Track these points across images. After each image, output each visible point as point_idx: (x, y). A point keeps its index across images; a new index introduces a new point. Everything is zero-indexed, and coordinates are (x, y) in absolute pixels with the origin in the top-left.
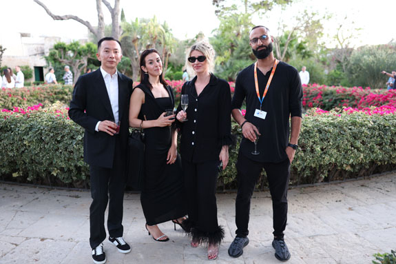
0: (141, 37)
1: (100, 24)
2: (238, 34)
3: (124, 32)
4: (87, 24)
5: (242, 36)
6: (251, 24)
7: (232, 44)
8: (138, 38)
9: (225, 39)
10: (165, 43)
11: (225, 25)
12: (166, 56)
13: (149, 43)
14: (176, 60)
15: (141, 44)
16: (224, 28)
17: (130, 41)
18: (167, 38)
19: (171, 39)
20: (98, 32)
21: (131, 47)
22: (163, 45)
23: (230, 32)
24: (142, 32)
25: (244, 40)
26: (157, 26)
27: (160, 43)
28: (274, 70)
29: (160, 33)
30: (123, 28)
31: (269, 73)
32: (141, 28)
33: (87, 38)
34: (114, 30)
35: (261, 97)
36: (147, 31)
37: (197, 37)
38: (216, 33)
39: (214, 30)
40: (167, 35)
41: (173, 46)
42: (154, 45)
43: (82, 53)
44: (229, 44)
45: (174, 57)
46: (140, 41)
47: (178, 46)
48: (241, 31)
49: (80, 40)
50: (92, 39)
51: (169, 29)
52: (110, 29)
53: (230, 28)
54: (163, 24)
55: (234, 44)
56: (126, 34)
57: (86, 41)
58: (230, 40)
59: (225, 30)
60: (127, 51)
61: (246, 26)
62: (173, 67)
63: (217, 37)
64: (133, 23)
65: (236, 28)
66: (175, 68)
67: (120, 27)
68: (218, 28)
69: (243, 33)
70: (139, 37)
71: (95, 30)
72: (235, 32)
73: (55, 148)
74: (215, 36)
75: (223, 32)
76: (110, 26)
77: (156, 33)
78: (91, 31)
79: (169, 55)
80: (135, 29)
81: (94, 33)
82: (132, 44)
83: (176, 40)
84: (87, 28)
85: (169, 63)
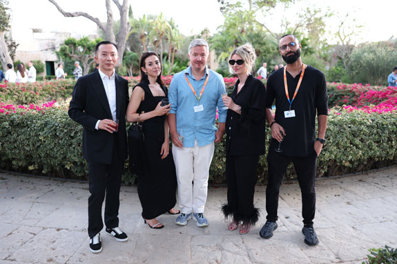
0: (148, 33)
1: (109, 21)
2: (243, 31)
3: (132, 28)
4: (96, 21)
5: (246, 33)
6: (255, 21)
7: (236, 40)
8: (145, 35)
9: (229, 36)
10: (172, 39)
11: (230, 22)
12: (172, 52)
13: (156, 39)
14: (182, 56)
15: (149, 40)
16: (228, 25)
17: (138, 37)
18: (173, 35)
19: (177, 36)
20: (107, 29)
21: (139, 42)
22: (169, 41)
23: (234, 29)
24: (149, 28)
25: (248, 36)
26: (164, 23)
27: (167, 39)
28: (302, 74)
29: (166, 30)
30: (131, 25)
31: (298, 76)
32: (149, 24)
33: (96, 34)
34: (122, 26)
35: (291, 99)
36: (154, 28)
37: (202, 33)
38: (221, 30)
39: (219, 27)
40: (173, 31)
41: (179, 42)
42: (161, 41)
43: (92, 48)
44: (233, 40)
45: (180, 52)
46: (147, 37)
47: (184, 42)
48: (245, 28)
49: (89, 36)
50: (101, 35)
51: (175, 25)
52: (119, 25)
53: (235, 25)
54: (169, 20)
55: (239, 40)
56: (134, 31)
57: (95, 37)
58: (235, 37)
59: (230, 27)
60: (135, 46)
61: (250, 23)
62: (179, 62)
63: (222, 34)
64: (140, 19)
65: (240, 25)
66: (181, 63)
67: (128, 24)
68: (223, 24)
69: (248, 30)
70: (146, 33)
71: (104, 27)
72: (239, 28)
73: (69, 143)
74: (220, 32)
75: (228, 29)
76: (118, 22)
77: (163, 30)
78: (100, 27)
79: (176, 51)
80: (142, 26)
81: (103, 29)
82: (140, 40)
83: (182, 35)
84: (96, 24)
85: (175, 58)
